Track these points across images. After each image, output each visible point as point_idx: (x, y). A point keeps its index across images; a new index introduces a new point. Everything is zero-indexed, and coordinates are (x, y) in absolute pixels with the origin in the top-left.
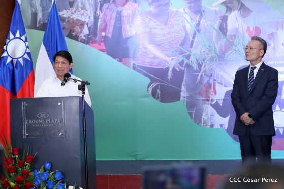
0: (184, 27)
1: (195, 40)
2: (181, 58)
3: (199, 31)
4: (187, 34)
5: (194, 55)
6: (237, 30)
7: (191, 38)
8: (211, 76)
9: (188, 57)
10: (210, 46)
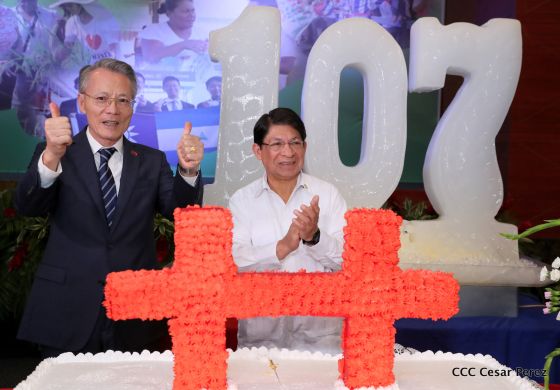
0: (17, 29)
1: (29, 44)
2: (12, 63)
3: (33, 34)
4: (20, 37)
5: (27, 60)
6: (75, 37)
7: (24, 41)
8: (46, 84)
9: (21, 62)
10: (45, 52)
